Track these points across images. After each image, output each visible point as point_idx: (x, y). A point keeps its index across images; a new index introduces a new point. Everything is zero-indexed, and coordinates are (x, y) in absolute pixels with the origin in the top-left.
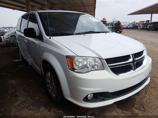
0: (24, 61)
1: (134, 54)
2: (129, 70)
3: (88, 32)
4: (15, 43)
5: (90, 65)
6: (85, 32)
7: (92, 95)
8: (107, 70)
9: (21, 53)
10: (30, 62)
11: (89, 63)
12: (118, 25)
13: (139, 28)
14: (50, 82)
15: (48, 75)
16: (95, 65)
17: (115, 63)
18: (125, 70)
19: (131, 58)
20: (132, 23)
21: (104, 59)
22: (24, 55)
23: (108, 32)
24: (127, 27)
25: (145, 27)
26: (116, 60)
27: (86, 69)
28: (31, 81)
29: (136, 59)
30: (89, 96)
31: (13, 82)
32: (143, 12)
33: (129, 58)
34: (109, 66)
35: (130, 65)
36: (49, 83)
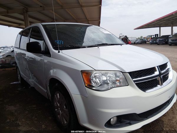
0: (24, 83)
1: (159, 66)
2: (156, 86)
3: (100, 45)
4: (11, 63)
5: (109, 81)
6: (98, 45)
7: (115, 119)
8: (132, 86)
9: (20, 74)
10: (32, 84)
11: (108, 78)
12: (125, 40)
13: (147, 42)
14: (60, 105)
15: (57, 96)
16: (117, 80)
17: (140, 77)
18: (152, 85)
19: (156, 71)
20: (139, 38)
21: (127, 73)
22: (25, 76)
23: (123, 44)
24: (135, 42)
25: (155, 42)
26: (141, 74)
27: (106, 85)
28: (34, 106)
29: (163, 72)
30: (112, 120)
31: (12, 108)
32: (151, 25)
33: (154, 71)
34: (134, 81)
35: (156, 79)
36: (57, 107)
